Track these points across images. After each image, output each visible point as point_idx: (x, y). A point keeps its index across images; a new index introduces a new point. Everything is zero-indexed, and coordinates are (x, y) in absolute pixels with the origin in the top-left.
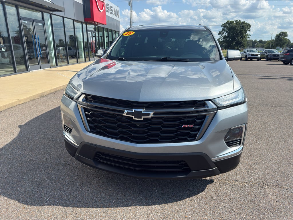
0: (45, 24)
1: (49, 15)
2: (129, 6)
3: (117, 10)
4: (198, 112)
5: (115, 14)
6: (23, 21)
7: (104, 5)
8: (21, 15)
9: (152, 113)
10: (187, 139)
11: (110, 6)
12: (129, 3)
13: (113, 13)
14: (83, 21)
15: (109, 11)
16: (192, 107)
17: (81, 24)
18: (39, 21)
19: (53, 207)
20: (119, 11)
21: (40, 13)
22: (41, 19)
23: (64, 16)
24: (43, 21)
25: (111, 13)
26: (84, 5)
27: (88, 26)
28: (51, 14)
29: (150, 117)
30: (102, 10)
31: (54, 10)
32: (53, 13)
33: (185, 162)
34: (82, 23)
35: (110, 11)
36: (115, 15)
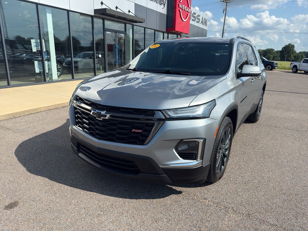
0: (126, 34)
1: (131, 26)
2: (224, 13)
3: (205, 19)
4: (147, 120)
5: (202, 22)
6: (108, 33)
7: (189, 14)
8: (106, 27)
9: (108, 116)
10: (137, 142)
11: (197, 15)
12: (224, 10)
13: (199, 22)
14: (165, 31)
15: (195, 20)
16: (142, 115)
17: (163, 34)
18: (122, 32)
19: (43, 178)
20: (207, 19)
21: (123, 25)
22: (123, 30)
23: (146, 27)
24: (125, 32)
25: (197, 22)
26: (167, 16)
27: (169, 35)
28: (133, 25)
29: (107, 118)
30: (185, 19)
31: (136, 22)
32: (135, 25)
33: (134, 162)
34: (163, 32)
35: (197, 20)
36: (202, 24)
